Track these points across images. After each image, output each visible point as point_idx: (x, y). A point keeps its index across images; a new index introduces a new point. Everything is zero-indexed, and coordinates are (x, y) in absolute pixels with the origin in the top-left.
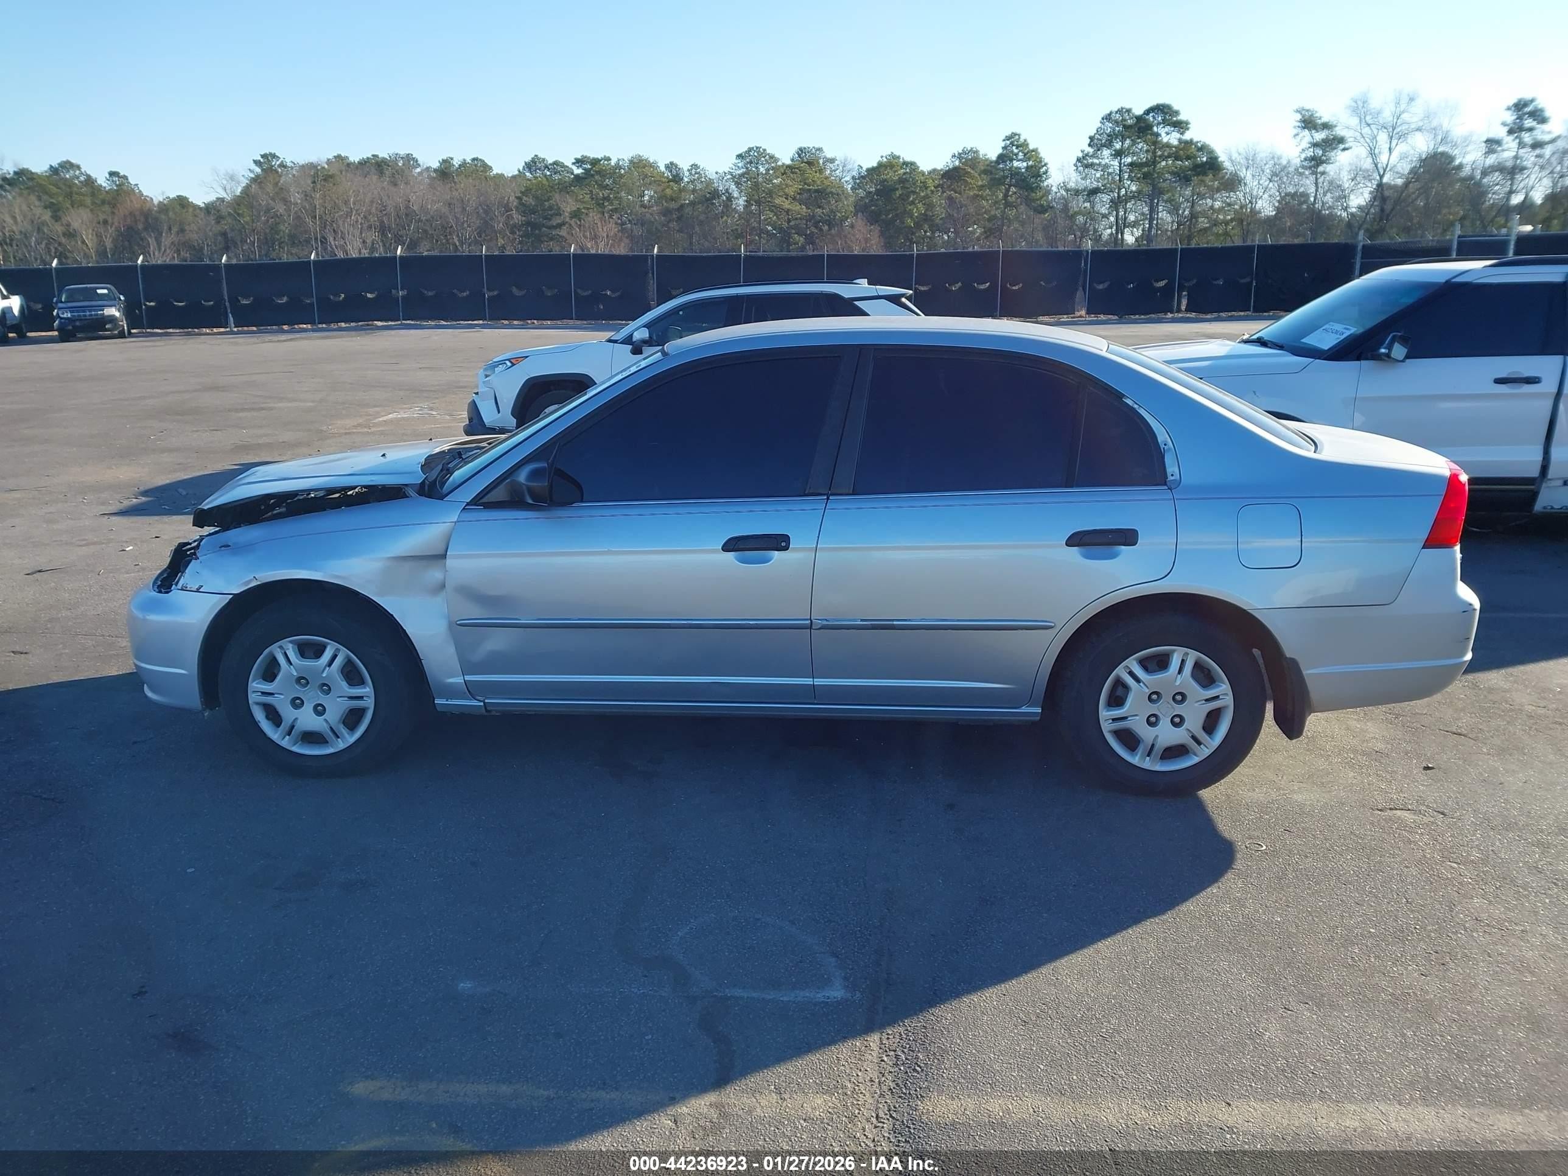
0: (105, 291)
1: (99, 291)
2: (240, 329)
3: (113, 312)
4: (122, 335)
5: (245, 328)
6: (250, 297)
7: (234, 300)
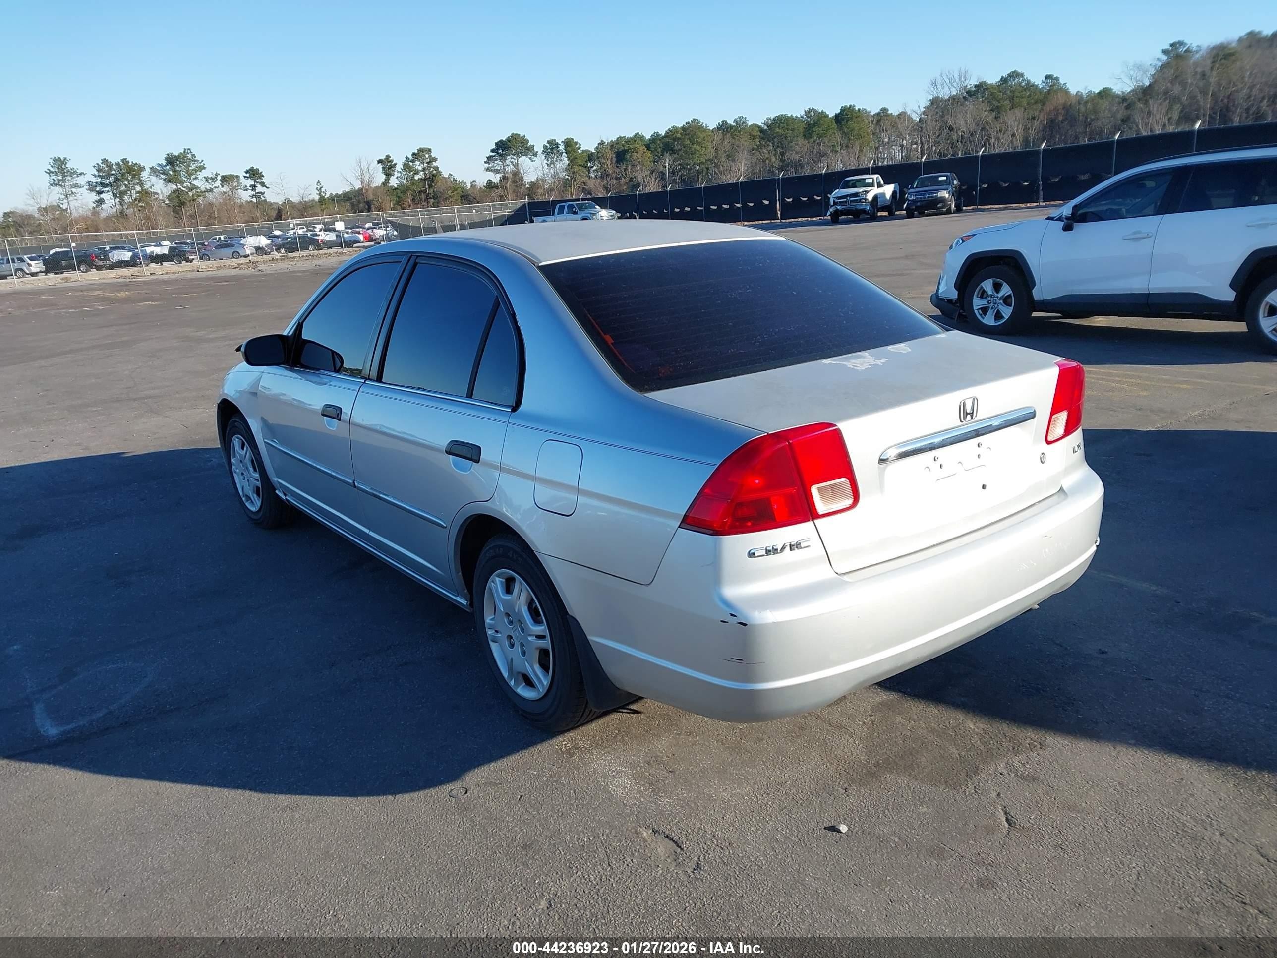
0: (945, 178)
1: (940, 179)
2: (1048, 203)
3: (945, 194)
4: (949, 212)
5: (1053, 203)
6: (1059, 175)
7: (1045, 179)
